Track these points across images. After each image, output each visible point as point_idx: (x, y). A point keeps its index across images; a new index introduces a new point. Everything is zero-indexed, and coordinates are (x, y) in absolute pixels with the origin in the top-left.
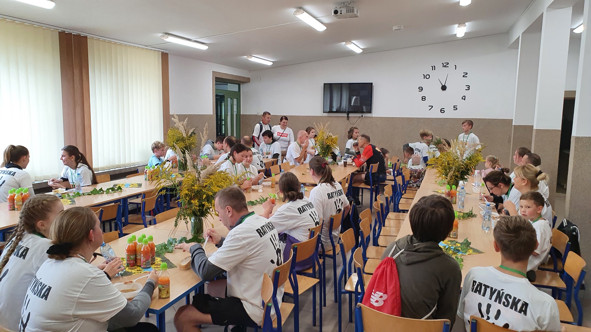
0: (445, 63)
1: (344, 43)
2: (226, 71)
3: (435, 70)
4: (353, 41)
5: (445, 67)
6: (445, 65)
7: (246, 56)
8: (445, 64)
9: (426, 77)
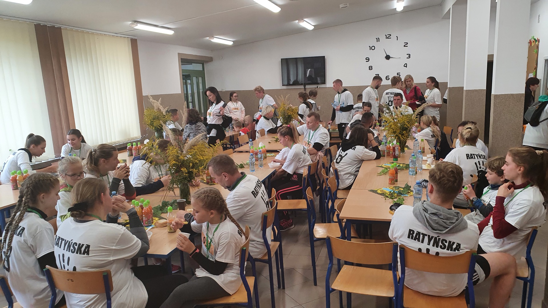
1: (297, 21)
2: (190, 52)
4: (305, 19)
6: (388, 37)
7: (208, 38)
9: (372, 48)
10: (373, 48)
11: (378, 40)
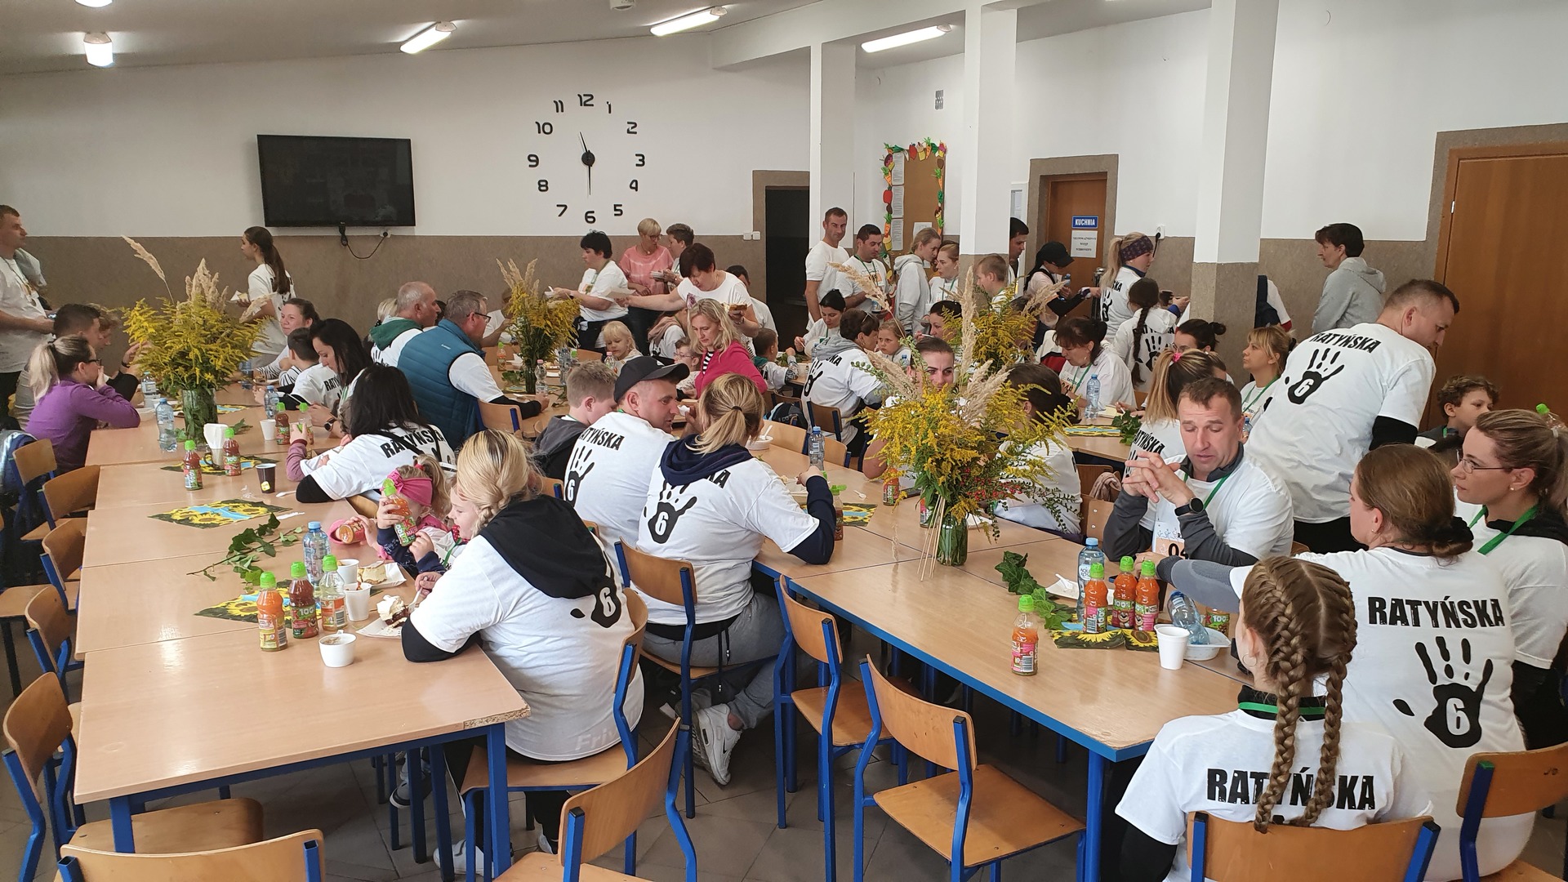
0: (584, 95)
3: (562, 111)
5: (585, 105)
6: (586, 101)
8: (584, 99)
9: (544, 128)
10: (547, 129)
11: (559, 106)
